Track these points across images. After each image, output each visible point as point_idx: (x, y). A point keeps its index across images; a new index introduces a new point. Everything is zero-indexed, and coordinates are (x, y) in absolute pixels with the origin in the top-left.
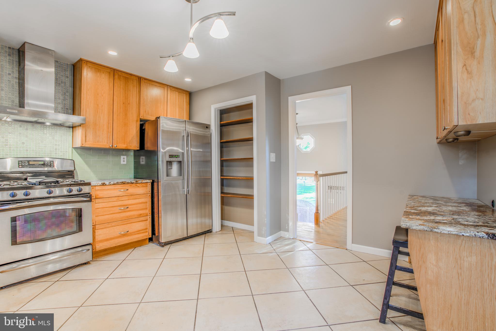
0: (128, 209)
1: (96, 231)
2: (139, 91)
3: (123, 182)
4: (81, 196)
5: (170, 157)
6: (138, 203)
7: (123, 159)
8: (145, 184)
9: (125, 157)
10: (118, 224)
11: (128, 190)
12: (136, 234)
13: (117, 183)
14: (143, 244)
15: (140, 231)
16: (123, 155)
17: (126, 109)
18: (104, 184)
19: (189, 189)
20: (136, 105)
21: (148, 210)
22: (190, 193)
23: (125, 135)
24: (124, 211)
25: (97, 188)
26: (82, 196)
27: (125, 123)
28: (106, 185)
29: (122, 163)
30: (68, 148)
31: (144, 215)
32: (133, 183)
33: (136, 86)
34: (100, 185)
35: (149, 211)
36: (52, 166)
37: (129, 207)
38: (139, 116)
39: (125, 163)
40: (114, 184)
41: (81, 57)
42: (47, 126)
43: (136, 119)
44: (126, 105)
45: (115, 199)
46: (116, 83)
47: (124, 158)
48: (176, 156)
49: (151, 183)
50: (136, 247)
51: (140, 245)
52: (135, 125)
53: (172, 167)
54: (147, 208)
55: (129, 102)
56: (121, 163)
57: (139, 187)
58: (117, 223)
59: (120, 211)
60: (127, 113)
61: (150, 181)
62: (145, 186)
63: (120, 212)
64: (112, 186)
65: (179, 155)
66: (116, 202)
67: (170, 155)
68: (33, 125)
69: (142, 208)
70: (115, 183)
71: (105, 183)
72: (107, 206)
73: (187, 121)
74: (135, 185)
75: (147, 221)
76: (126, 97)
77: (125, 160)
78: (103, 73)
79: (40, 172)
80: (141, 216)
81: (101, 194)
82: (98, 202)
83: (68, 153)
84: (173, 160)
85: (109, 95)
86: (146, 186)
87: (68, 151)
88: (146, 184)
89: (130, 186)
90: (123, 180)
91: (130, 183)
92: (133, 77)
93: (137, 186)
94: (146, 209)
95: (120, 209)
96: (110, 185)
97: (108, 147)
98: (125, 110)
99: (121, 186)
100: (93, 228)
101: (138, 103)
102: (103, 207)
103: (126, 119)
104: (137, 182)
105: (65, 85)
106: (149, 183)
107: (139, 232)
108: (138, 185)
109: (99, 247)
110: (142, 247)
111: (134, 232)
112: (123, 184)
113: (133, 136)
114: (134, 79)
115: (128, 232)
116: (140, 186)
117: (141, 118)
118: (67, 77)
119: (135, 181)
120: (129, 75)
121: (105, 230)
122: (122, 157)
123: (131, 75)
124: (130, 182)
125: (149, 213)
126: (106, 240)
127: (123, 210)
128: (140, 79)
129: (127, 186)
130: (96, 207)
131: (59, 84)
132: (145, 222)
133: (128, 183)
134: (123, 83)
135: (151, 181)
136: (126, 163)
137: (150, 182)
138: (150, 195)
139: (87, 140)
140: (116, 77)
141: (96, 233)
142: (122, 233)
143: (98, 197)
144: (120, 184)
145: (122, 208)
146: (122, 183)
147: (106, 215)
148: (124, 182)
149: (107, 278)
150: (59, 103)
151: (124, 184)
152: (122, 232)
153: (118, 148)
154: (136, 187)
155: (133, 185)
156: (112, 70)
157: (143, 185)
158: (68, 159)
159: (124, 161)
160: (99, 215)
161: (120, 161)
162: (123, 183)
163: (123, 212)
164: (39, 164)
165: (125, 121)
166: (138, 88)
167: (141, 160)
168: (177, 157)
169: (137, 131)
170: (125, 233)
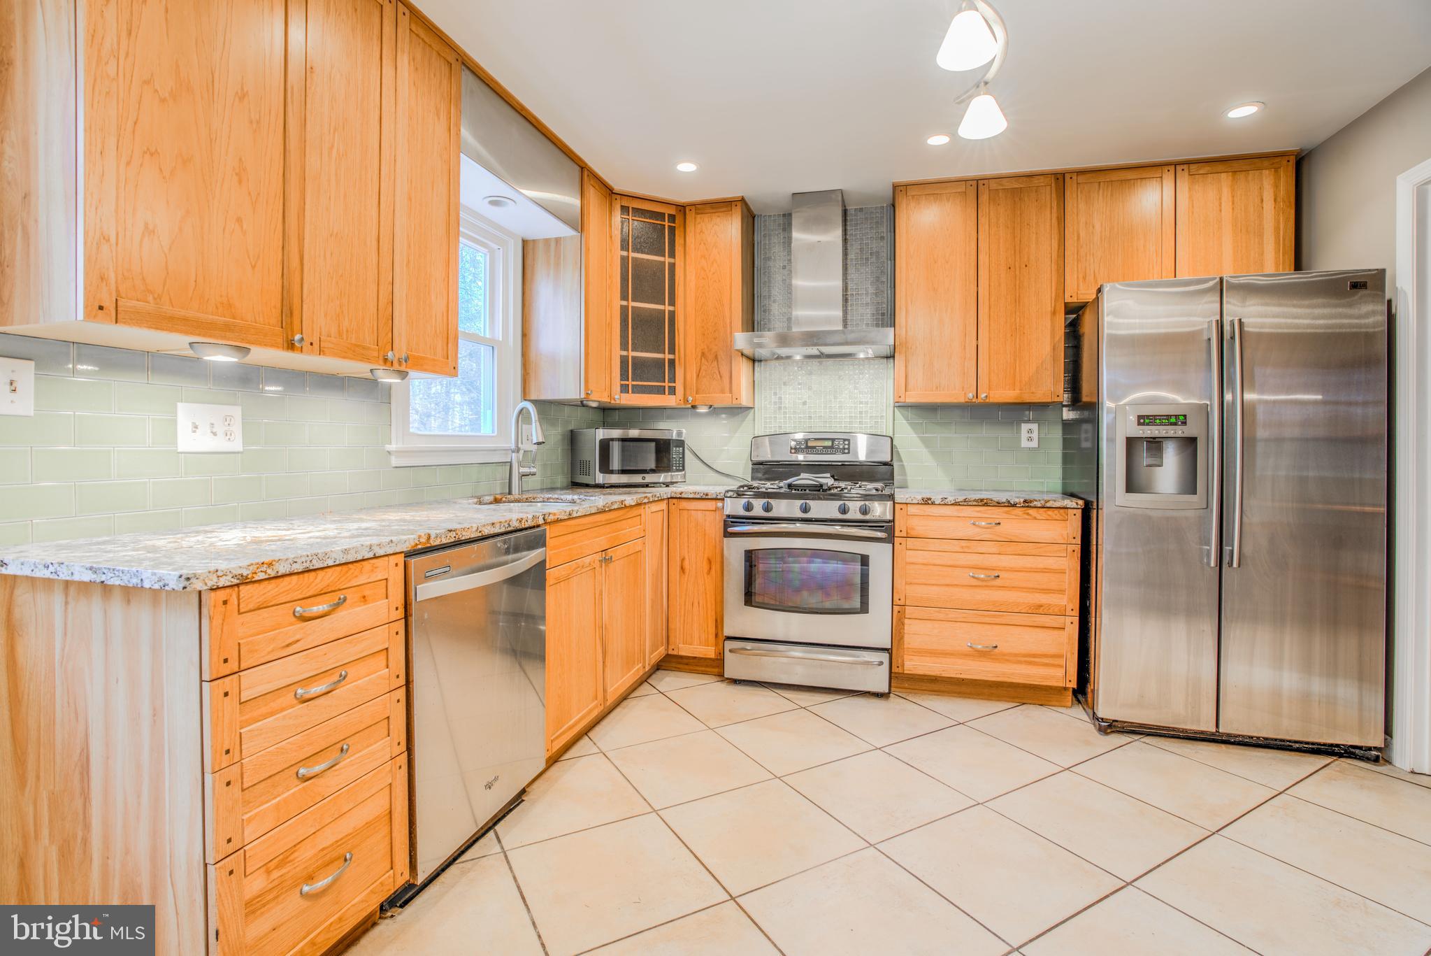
0: (998, 582)
1: (906, 621)
2: (1058, 218)
3: (982, 500)
4: (866, 526)
5: (1139, 424)
6: (1031, 568)
7: (1029, 434)
8: (1056, 511)
9: (1035, 427)
10: (965, 618)
11: (999, 524)
12: (1020, 662)
13: (965, 501)
14: (1051, 701)
15: (1034, 656)
16: (1029, 421)
17: (1018, 282)
18: (930, 502)
19: (1233, 547)
20: (1049, 263)
21: (1066, 597)
22: (1235, 565)
23: (1015, 360)
24: (984, 584)
25: (912, 509)
26: (870, 527)
27: (1016, 324)
28: (933, 503)
29: (1025, 443)
30: (885, 408)
31: (1051, 611)
32: (1014, 505)
33: (1049, 205)
34: (918, 504)
35: (1070, 600)
36: (846, 451)
37: (1002, 574)
38: (1061, 294)
39: (1034, 444)
40: (956, 504)
41: (894, 181)
42: (859, 359)
43: (1049, 309)
44: (1017, 273)
45: (956, 546)
46: (982, 216)
47: (1030, 431)
48: (1173, 420)
49: (1080, 510)
50: (1024, 701)
51: (1043, 703)
52: (1049, 327)
53: (1161, 458)
54: (1065, 591)
55: (1026, 260)
56: (1022, 446)
57: (1035, 518)
58: (965, 615)
59: (975, 582)
60: (1019, 296)
61: (1077, 504)
62: (1057, 518)
63: (974, 584)
64: (951, 506)
65: (1185, 416)
66: (962, 556)
67: (1140, 417)
68: (821, 363)
69: (1044, 587)
70: (959, 500)
71: (930, 499)
72: (938, 562)
73: (1227, 281)
74: (1021, 513)
75: (1061, 632)
76: (1017, 248)
77: (1035, 435)
78: (948, 200)
79: (828, 463)
80: (1041, 611)
81: (919, 526)
82: (912, 548)
83: (885, 421)
84: (1163, 434)
85: (965, 254)
86: (1061, 518)
87: (885, 414)
88: (1062, 511)
89: (1007, 513)
90: (984, 495)
91: (1007, 505)
92: (1036, 181)
93: (1028, 514)
94: (1062, 592)
95: (973, 577)
96: (945, 504)
97: (962, 400)
98: (1015, 286)
99: (978, 512)
100: (899, 612)
101: (1058, 256)
102: (925, 561)
103: (1018, 313)
104: (1027, 504)
105: (878, 258)
106: (1075, 511)
107: (1030, 658)
108: (1031, 511)
109: (913, 665)
110: (1044, 708)
111: (1016, 655)
112: (984, 505)
113: (1042, 363)
114: (1042, 184)
115: (996, 650)
116: (1038, 517)
117: (1068, 300)
118: (882, 238)
119: (1022, 500)
120: (1025, 179)
121: (929, 624)
122: (1025, 427)
123: (1030, 176)
124: (1004, 500)
125: (1069, 609)
126: (931, 653)
127: (982, 580)
128: (1061, 179)
129: (997, 513)
130: (908, 560)
131: (867, 259)
132: (1056, 632)
133: (999, 504)
134: (1006, 211)
135: (1081, 502)
136: (1037, 446)
137: (1074, 505)
138: (1078, 548)
139: (910, 386)
140: (984, 198)
141: (906, 627)
142: (980, 647)
143: (913, 533)
144: (975, 503)
145: (982, 576)
146: (980, 504)
147: (933, 585)
148: (987, 499)
149: (880, 749)
150: (867, 304)
151: (986, 505)
152: (980, 644)
153: (992, 400)
154: (1027, 517)
155: (1018, 511)
156: (971, 183)
157: (1049, 515)
158: (884, 434)
159: (1030, 439)
160: (916, 581)
161: (1020, 441)
162: (984, 503)
163: (979, 586)
164: (824, 447)
165: (1015, 320)
166: (1055, 210)
167: (1083, 436)
168: (1175, 424)
169: (1054, 346)
170: (988, 649)
